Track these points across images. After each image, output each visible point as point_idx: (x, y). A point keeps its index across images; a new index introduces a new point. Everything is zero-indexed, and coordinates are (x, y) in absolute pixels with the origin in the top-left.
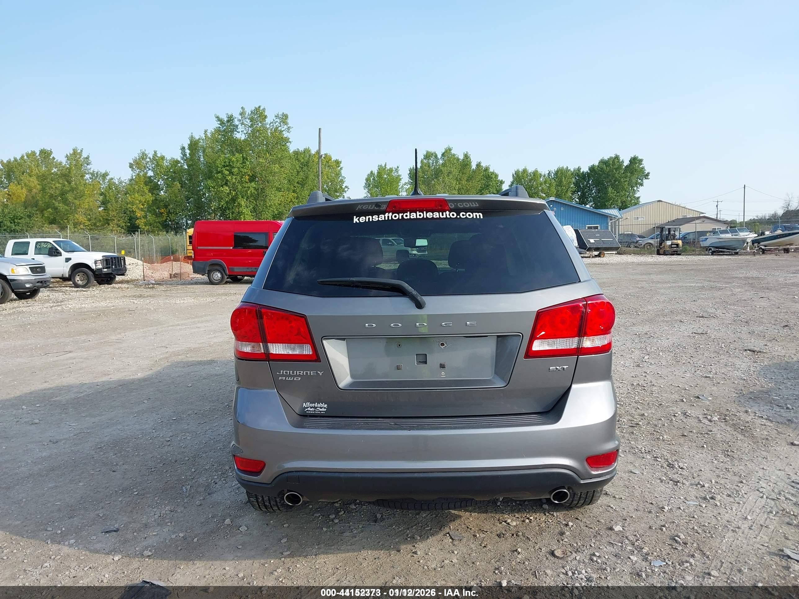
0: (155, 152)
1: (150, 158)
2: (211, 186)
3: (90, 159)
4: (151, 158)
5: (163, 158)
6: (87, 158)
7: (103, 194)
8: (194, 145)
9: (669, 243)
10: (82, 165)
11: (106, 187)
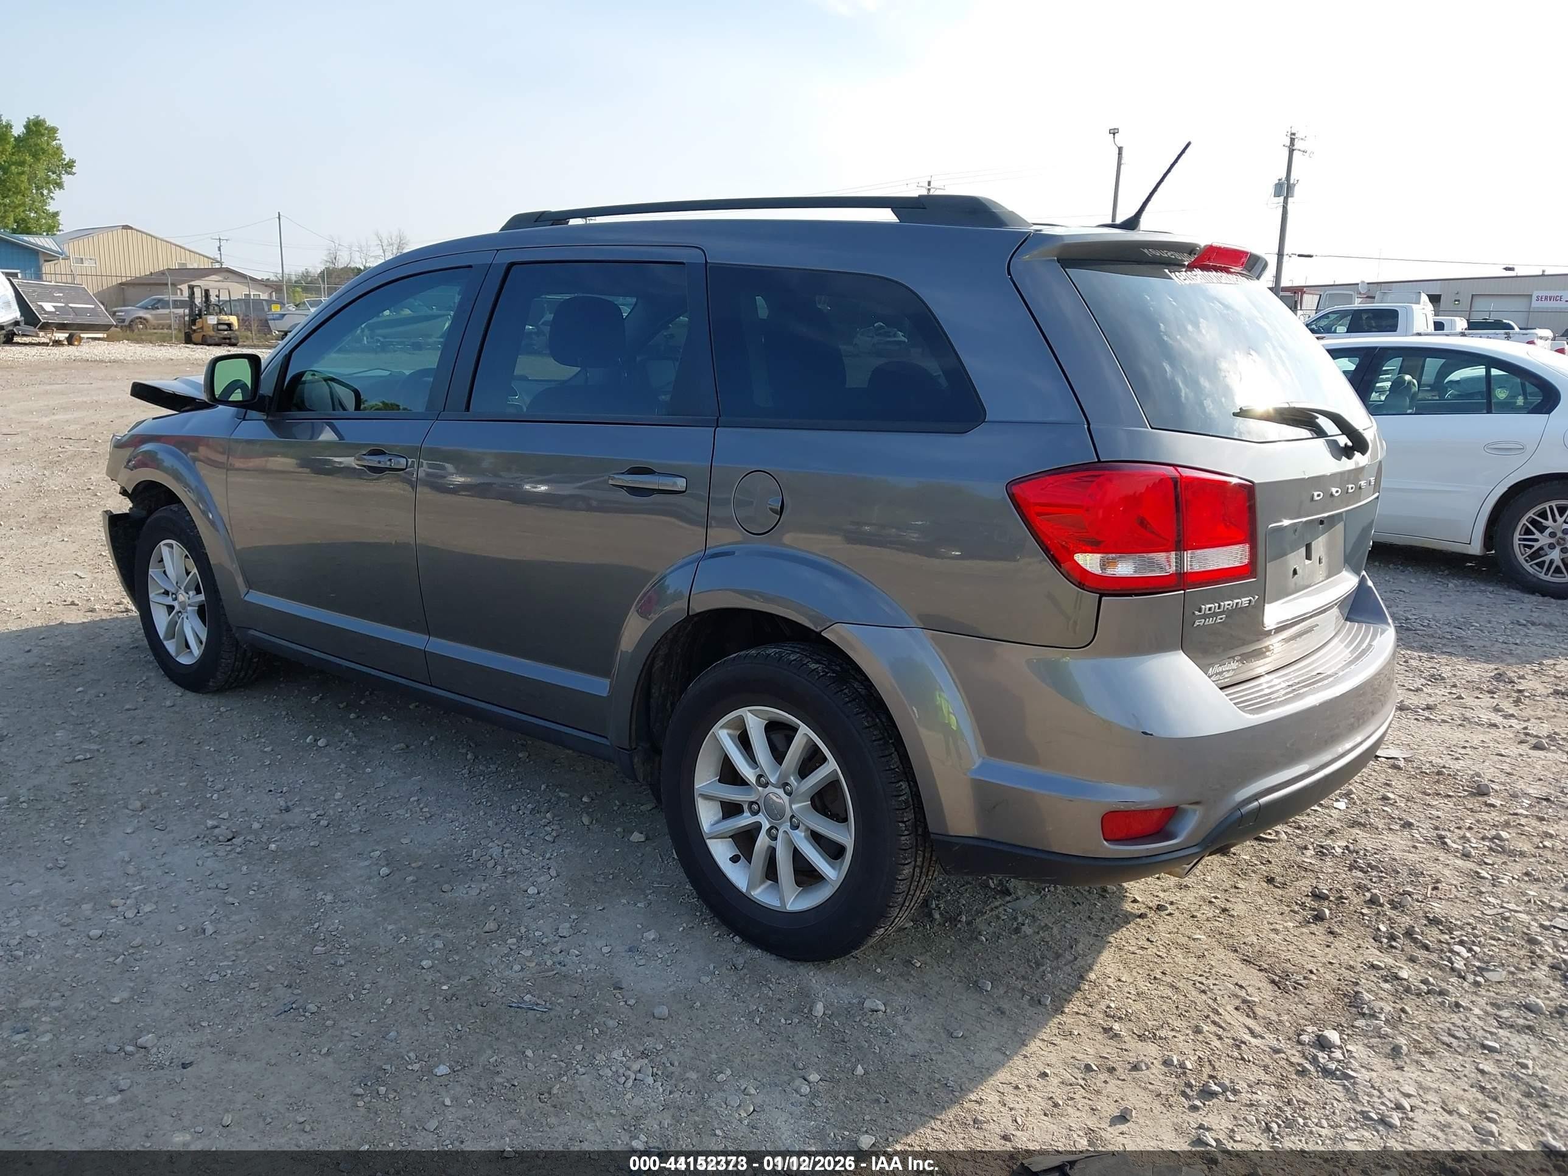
9: (212, 320)
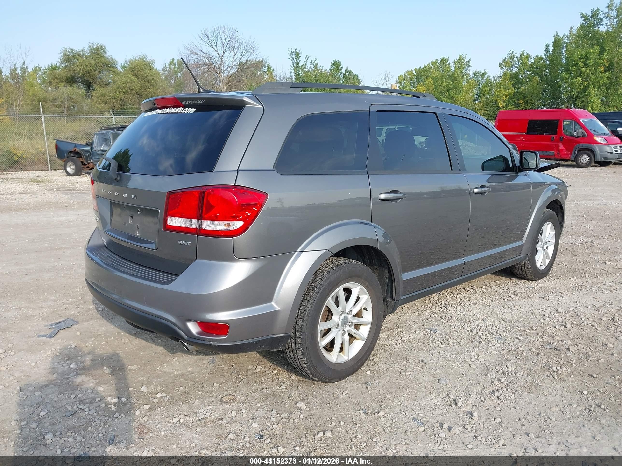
0: (523, 52)
1: (517, 57)
2: (566, 78)
3: (470, 62)
4: (519, 57)
5: (528, 56)
6: (469, 62)
7: (481, 89)
8: (558, 42)
10: (463, 68)
11: (484, 84)
